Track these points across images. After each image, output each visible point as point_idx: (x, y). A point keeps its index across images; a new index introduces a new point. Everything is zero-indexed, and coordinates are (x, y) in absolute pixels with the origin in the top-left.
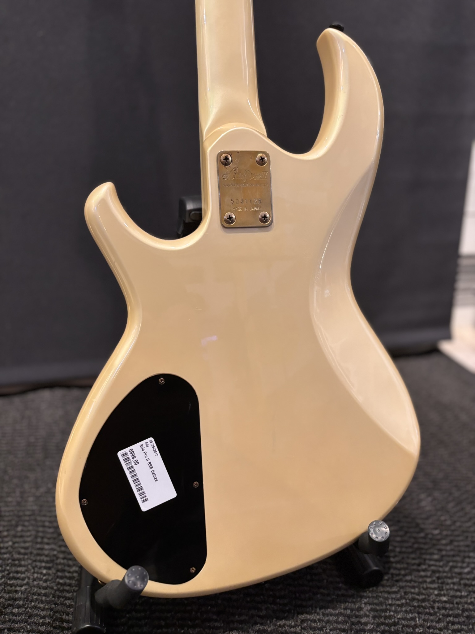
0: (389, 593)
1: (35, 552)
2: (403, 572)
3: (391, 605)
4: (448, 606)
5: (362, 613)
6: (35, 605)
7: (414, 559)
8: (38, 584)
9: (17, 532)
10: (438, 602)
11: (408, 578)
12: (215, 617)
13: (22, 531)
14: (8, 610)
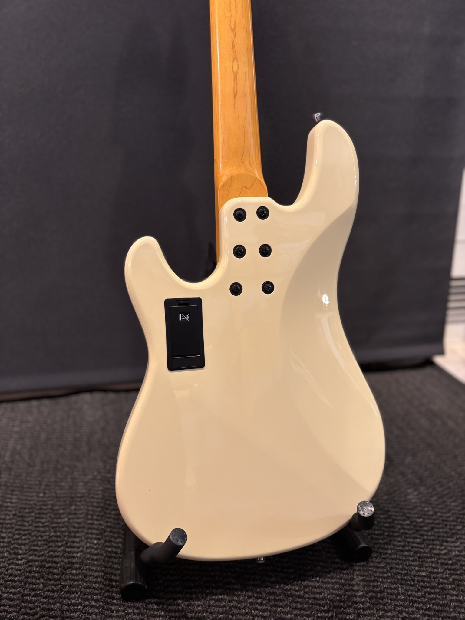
0: (378, 568)
1: (87, 526)
2: (390, 552)
3: (378, 577)
4: (426, 579)
5: (354, 582)
6: (89, 568)
7: (400, 541)
8: (91, 551)
9: (71, 510)
10: (418, 576)
11: (394, 556)
12: (234, 581)
13: (75, 509)
14: (68, 571)
